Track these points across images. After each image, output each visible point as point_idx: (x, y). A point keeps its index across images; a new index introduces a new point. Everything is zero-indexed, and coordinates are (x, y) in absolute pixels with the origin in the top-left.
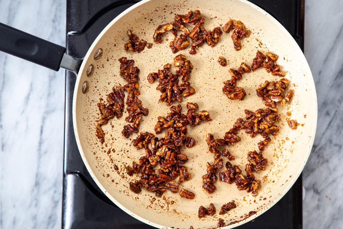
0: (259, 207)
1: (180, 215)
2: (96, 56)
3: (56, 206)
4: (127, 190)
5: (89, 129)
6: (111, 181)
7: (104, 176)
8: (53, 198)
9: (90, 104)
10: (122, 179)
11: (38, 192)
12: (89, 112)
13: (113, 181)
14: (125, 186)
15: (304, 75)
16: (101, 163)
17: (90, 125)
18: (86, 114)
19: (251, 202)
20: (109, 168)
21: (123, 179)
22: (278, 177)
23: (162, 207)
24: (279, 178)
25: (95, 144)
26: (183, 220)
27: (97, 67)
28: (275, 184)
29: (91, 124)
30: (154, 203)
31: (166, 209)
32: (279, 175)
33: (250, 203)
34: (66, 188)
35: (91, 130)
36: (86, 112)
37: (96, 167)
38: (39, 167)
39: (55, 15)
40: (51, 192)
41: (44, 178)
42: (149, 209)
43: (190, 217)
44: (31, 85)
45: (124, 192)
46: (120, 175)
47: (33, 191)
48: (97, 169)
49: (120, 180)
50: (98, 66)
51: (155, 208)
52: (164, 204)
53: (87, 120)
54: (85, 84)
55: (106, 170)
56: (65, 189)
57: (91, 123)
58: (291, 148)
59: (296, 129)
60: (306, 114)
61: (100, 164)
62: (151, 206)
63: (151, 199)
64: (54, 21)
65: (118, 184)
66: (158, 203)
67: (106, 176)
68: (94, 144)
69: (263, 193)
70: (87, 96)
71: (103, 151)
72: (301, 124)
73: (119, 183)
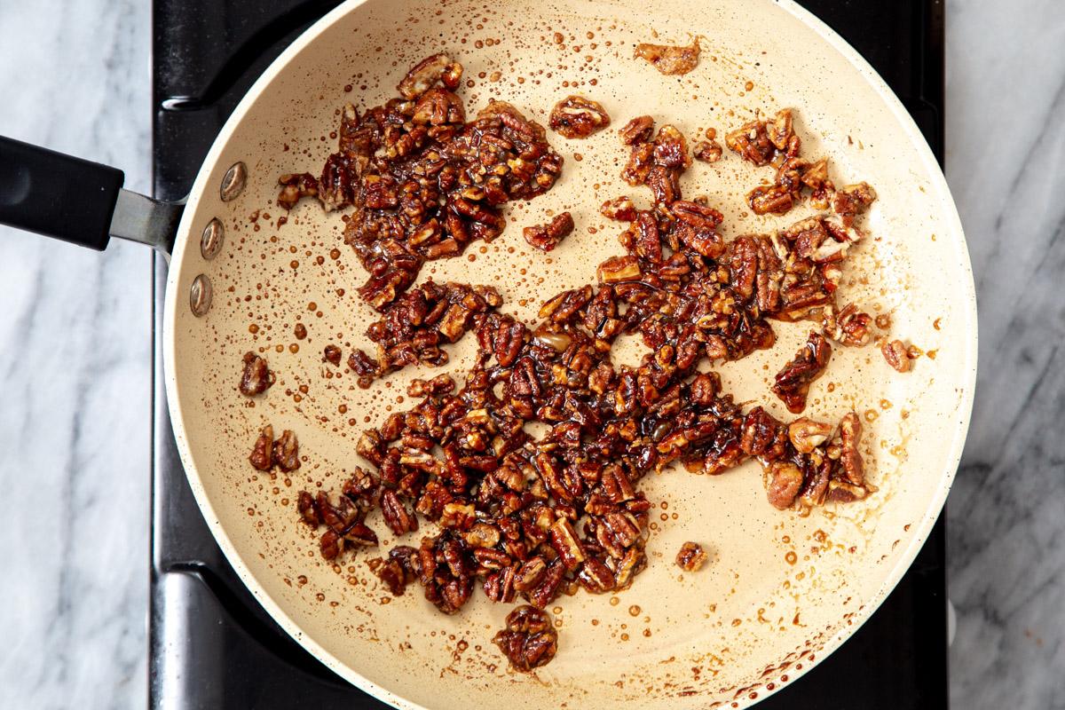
0: (810, 638)
1: (552, 689)
2: (226, 190)
3: (128, 680)
4: (369, 621)
5: (226, 432)
6: (314, 599)
7: (289, 583)
8: (118, 652)
9: (219, 350)
10: (349, 587)
11: (69, 633)
12: (220, 378)
13: (320, 597)
14: (363, 611)
15: (922, 189)
16: (276, 540)
17: (228, 418)
18: (211, 384)
19: (783, 624)
20: (303, 555)
21: (352, 587)
22: (865, 534)
23: (492, 668)
24: (868, 537)
25: (249, 481)
26: (564, 705)
27: (232, 225)
28: (857, 558)
29: (231, 416)
30: (464, 656)
31: (505, 673)
32: (868, 526)
33: (782, 628)
34: (160, 620)
35: (234, 435)
36: (212, 376)
37: (261, 555)
38: (68, 550)
39: (117, 47)
40: (113, 633)
41: (88, 588)
42: (447, 680)
43: (586, 692)
44: (40, 277)
45: (362, 631)
46: (341, 574)
47: (50, 630)
48: (265, 563)
49: (344, 593)
50: (237, 222)
51: (468, 674)
52: (496, 657)
53: (215, 402)
54: (199, 284)
55: (293, 563)
56: (156, 621)
57: (230, 411)
58: (901, 434)
59: (910, 369)
60: (940, 316)
61: (273, 544)
62: (455, 668)
63: (453, 644)
64: (111, 65)
65: (337, 604)
66: (477, 655)
67: (295, 581)
68: (246, 481)
69: (821, 592)
70: (211, 326)
71: (279, 503)
72: (926, 351)
73: (341, 602)
